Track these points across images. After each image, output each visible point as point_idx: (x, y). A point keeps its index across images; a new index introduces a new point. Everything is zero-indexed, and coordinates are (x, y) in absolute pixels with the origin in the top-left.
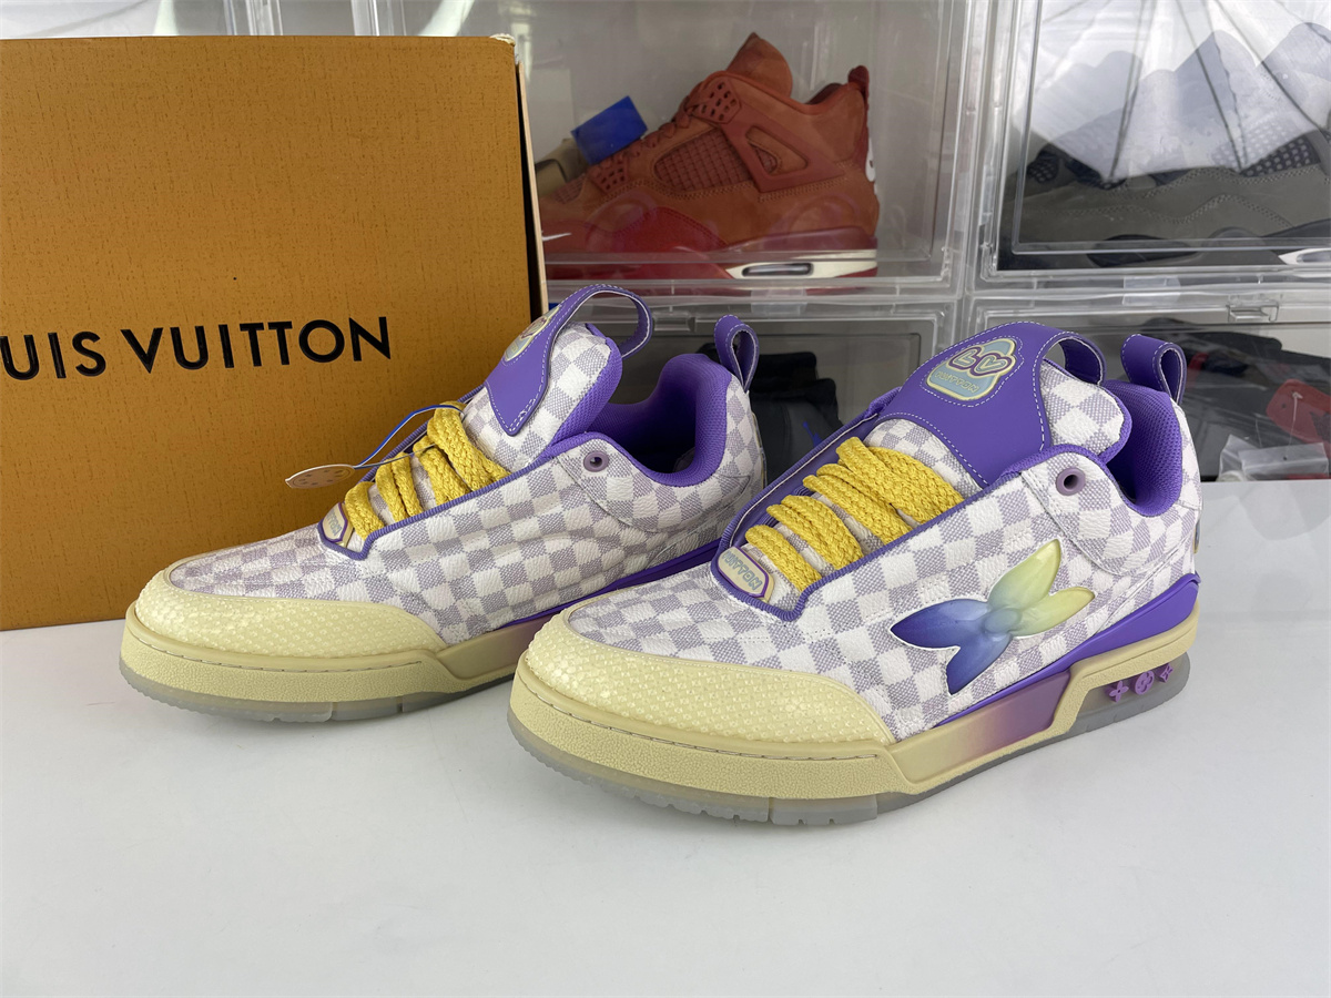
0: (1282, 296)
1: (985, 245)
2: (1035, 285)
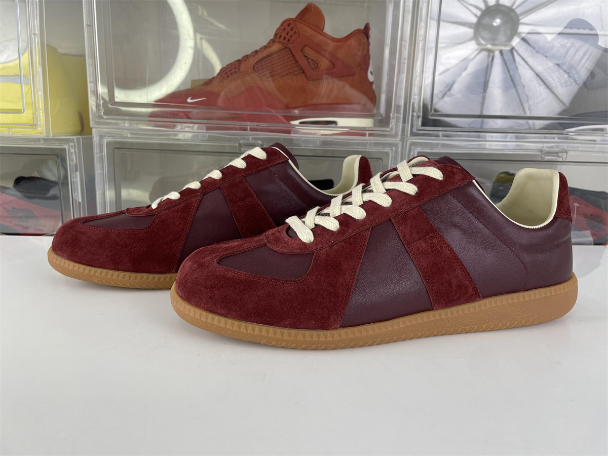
0: (568, 147)
1: (415, 114)
2: (441, 135)
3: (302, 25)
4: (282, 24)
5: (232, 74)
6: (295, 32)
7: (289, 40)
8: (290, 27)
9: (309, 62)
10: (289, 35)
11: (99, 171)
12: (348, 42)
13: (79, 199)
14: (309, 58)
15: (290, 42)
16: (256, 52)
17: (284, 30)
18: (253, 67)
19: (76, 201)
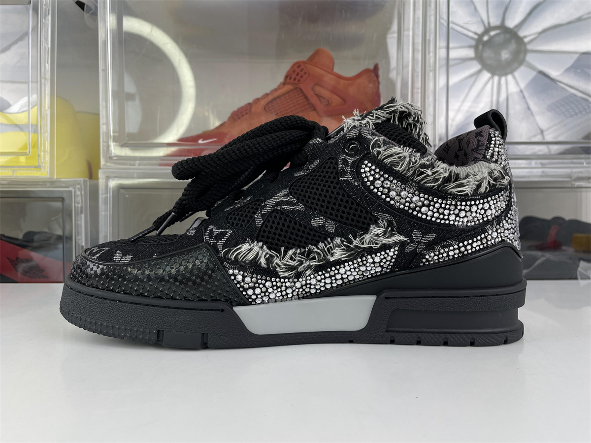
3: (312, 67)
4: (293, 67)
5: (243, 115)
6: (305, 73)
7: (299, 81)
8: (301, 68)
9: (320, 100)
10: (299, 76)
11: (103, 213)
12: (358, 81)
13: (82, 243)
14: (320, 96)
15: (301, 82)
16: (267, 95)
17: (294, 71)
18: (265, 108)
19: (79, 245)
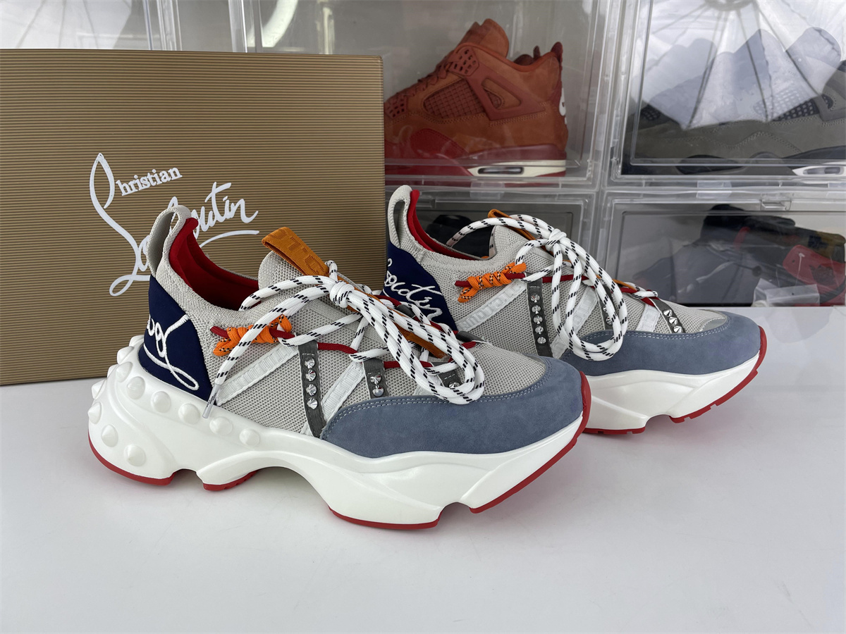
0: (793, 195)
1: (614, 159)
2: (644, 185)
3: (482, 52)
5: (398, 112)
6: (474, 62)
7: (466, 71)
8: (468, 55)
9: (490, 98)
10: (467, 65)
14: (491, 93)
15: (469, 73)
16: (426, 85)
17: (461, 58)
18: (424, 104)
